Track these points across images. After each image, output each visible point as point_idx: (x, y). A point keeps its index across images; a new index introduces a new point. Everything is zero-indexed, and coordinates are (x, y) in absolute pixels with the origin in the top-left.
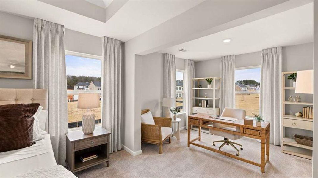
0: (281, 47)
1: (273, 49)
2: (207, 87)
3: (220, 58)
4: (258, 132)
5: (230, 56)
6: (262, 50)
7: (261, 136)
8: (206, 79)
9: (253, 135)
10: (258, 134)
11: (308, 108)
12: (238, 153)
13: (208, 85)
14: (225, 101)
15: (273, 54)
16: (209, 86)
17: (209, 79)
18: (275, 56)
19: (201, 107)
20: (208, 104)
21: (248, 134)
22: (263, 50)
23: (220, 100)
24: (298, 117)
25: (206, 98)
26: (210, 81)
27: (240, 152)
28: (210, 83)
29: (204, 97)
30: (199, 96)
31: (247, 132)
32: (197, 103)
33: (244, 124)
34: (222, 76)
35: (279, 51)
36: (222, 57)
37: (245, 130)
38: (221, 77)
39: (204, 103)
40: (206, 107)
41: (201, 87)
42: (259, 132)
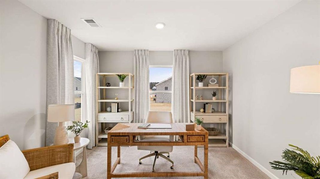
0: (188, 50)
1: (182, 51)
2: (119, 86)
3: (133, 52)
4: (201, 137)
5: (145, 50)
6: (173, 50)
7: (204, 141)
8: (118, 75)
9: (197, 142)
10: (202, 140)
11: (208, 104)
12: (171, 165)
13: (121, 83)
14: (139, 102)
15: (183, 56)
16: (121, 85)
17: (121, 75)
18: (184, 57)
19: (111, 112)
20: (121, 108)
21: (192, 142)
22: (175, 50)
23: (134, 101)
24: (202, 112)
25: (117, 99)
26: (122, 78)
27: (174, 164)
28: (122, 81)
29: (114, 99)
30: (105, 98)
31: (191, 140)
32: (104, 108)
33: (187, 130)
34: (136, 73)
35: (187, 53)
36: (135, 50)
37: (189, 137)
38: (134, 74)
39: (114, 107)
40: (118, 111)
41: (110, 86)
42: (203, 137)
